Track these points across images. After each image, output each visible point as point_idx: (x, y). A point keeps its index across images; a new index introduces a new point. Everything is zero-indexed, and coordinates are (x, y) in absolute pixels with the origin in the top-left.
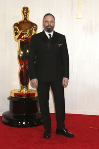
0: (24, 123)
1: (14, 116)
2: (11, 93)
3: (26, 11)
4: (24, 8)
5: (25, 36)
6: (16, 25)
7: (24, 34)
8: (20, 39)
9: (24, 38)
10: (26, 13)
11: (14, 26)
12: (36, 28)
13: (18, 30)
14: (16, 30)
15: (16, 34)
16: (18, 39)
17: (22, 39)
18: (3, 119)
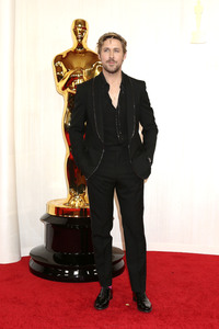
0: (76, 273)
1: (55, 258)
2: (48, 207)
3: (80, 28)
4: (77, 22)
6: (59, 58)
7: (76, 78)
8: (68, 89)
10: (82, 33)
11: (56, 61)
13: (65, 69)
14: (58, 69)
15: (60, 78)
16: (64, 89)
17: (71, 88)
18: (32, 263)
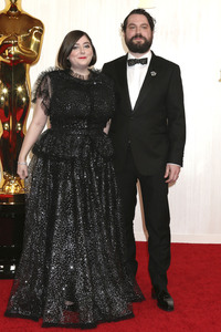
5: (14, 50)
9: (10, 54)
12: (42, 31)
